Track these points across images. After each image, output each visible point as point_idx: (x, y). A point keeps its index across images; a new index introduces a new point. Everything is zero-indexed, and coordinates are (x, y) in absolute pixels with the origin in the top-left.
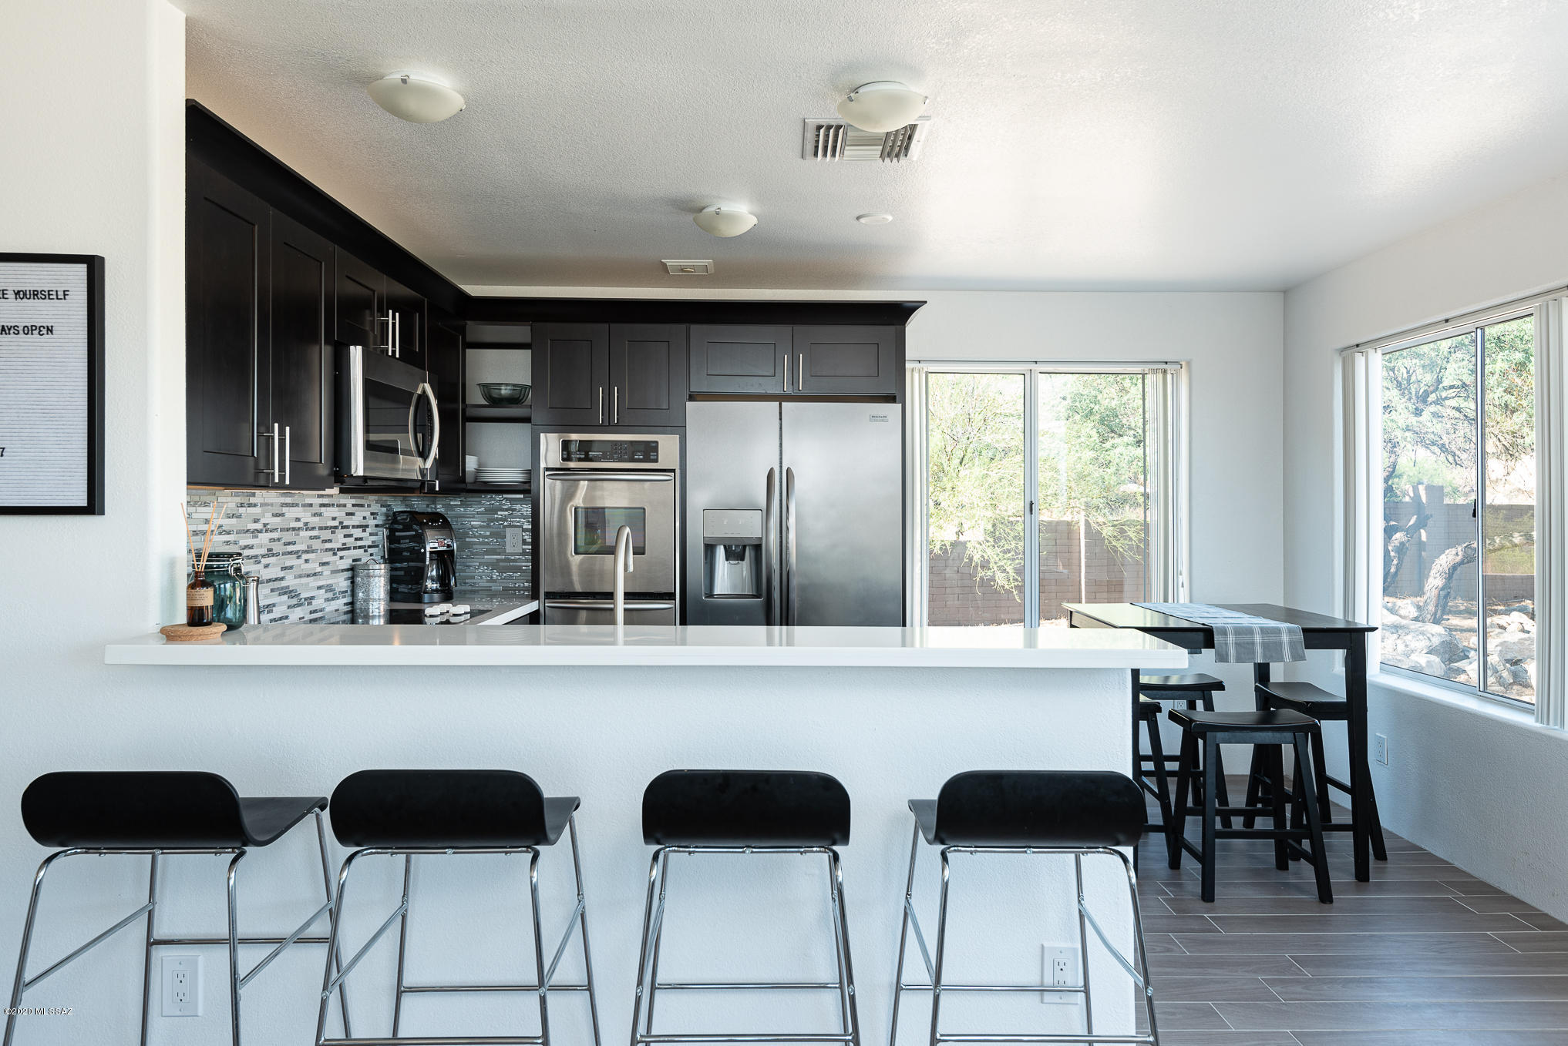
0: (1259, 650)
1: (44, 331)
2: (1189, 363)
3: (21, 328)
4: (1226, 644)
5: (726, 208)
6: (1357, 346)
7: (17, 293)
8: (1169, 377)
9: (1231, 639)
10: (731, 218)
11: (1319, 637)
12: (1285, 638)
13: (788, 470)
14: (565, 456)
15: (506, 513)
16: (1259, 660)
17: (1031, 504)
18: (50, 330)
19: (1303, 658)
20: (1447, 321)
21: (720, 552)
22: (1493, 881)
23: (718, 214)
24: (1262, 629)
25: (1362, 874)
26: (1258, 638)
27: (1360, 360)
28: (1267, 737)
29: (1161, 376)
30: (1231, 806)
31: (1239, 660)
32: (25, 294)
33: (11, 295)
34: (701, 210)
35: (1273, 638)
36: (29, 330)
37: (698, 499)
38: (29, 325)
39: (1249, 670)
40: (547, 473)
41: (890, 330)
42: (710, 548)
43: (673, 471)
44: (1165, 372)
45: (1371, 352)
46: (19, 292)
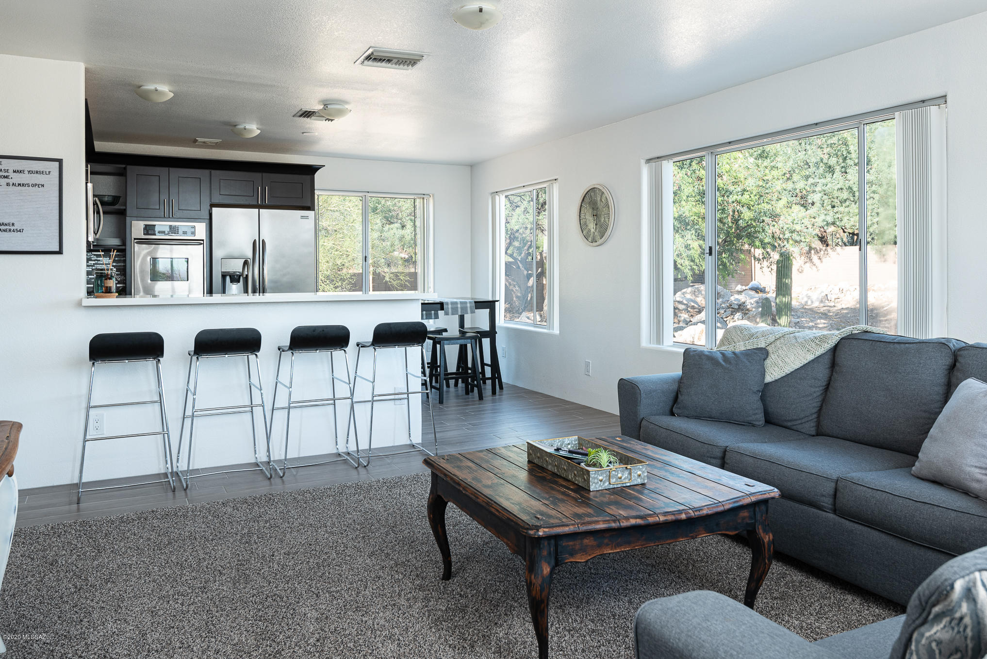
0: (459, 310)
1: (40, 186)
2: (433, 195)
3: (30, 185)
4: (448, 308)
5: (248, 127)
6: (497, 192)
7: (29, 172)
8: (425, 200)
9: (450, 306)
10: (250, 131)
11: (480, 304)
12: (468, 305)
13: (263, 240)
14: (145, 233)
15: (94, 262)
16: (460, 314)
17: (366, 257)
18: (43, 186)
19: (474, 312)
20: (524, 186)
21: (228, 279)
22: (535, 390)
23: (245, 129)
24: (460, 302)
25: (494, 392)
26: (459, 306)
27: (497, 197)
28: (462, 342)
29: (422, 200)
30: (449, 372)
31: (453, 314)
32: (32, 172)
33: (26, 172)
34: (235, 126)
35: (464, 305)
36: (34, 185)
37: (218, 254)
38: (34, 183)
39: (456, 318)
40: (135, 241)
41: (308, 177)
42: (224, 276)
43: (203, 240)
44: (423, 198)
45: (501, 195)
46: (30, 171)
